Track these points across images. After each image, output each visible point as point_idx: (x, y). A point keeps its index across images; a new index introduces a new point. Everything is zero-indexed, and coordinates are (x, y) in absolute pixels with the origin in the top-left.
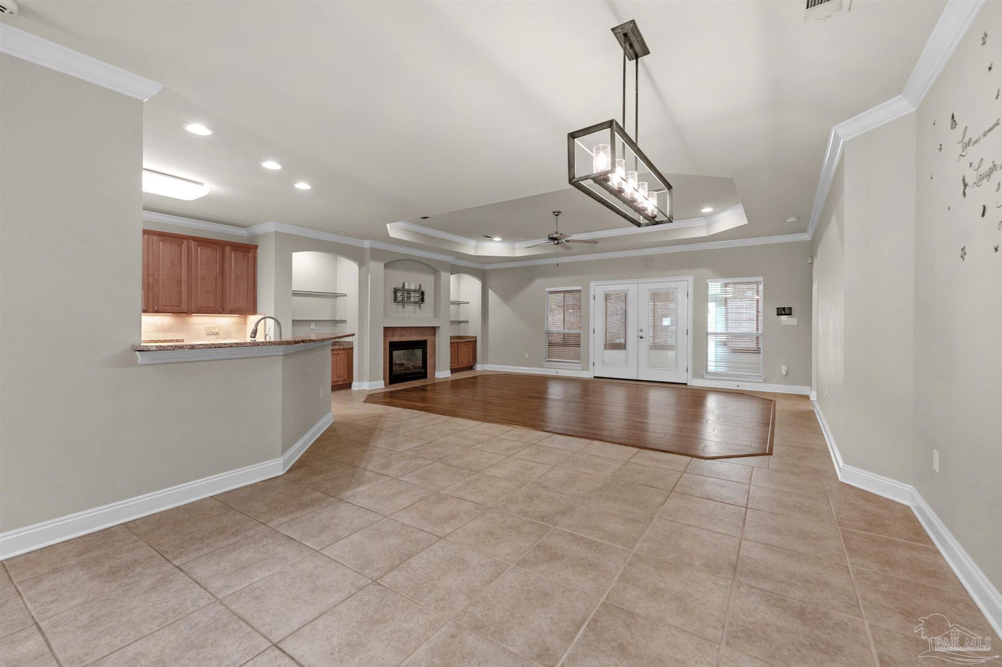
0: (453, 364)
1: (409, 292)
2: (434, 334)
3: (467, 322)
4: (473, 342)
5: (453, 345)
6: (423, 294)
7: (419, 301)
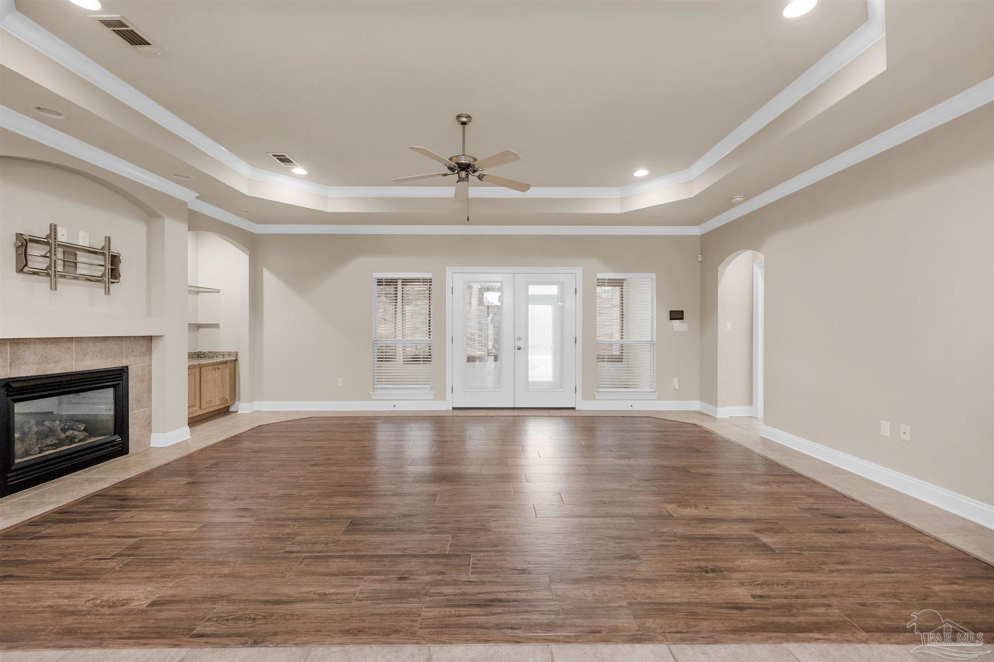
0: (192, 410)
1: (71, 250)
2: (149, 352)
3: (216, 326)
4: (231, 364)
5: (192, 371)
6: (115, 260)
7: (103, 275)
